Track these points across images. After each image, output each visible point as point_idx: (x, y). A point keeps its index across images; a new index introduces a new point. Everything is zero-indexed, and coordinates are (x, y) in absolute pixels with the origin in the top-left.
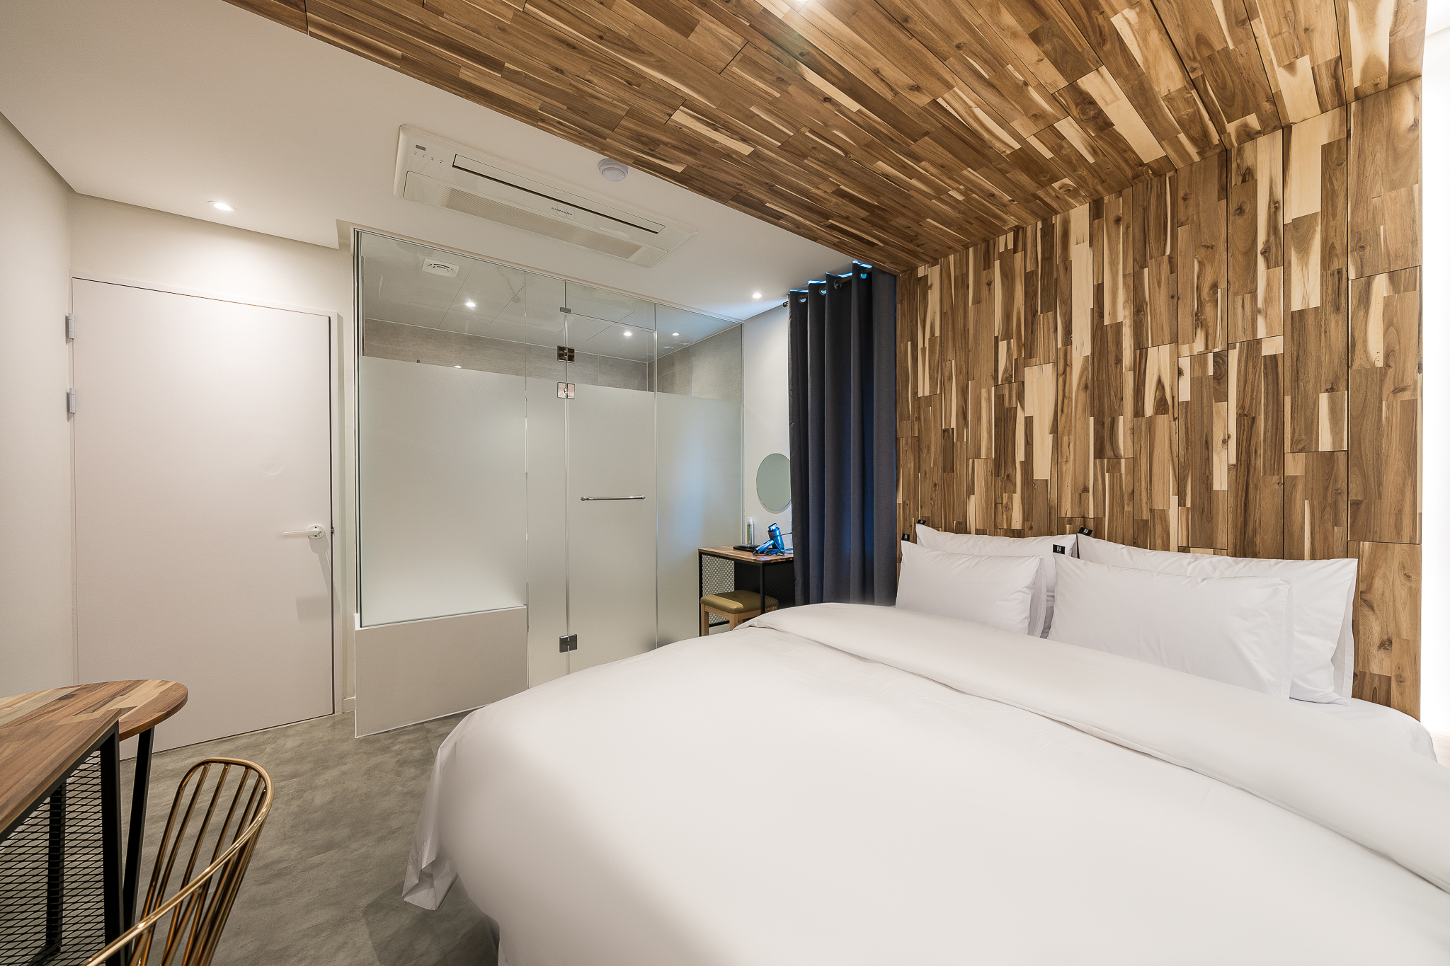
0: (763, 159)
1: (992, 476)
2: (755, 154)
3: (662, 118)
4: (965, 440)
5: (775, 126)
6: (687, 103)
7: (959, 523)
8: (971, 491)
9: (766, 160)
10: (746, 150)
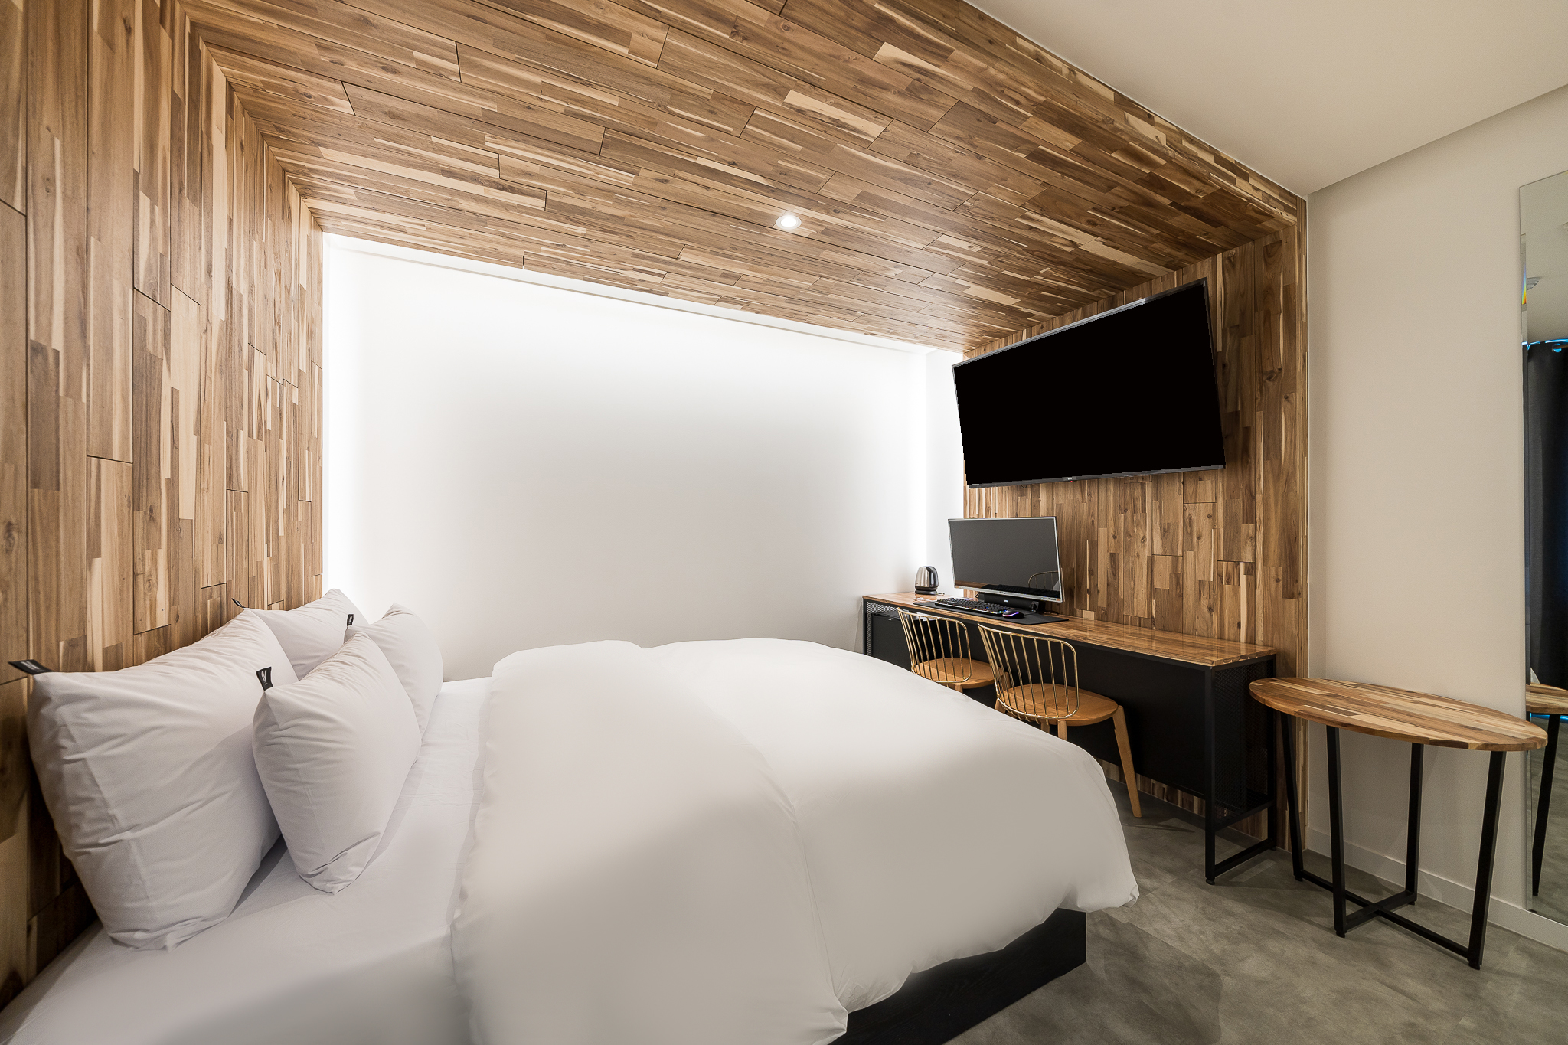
0: (767, 86)
1: (129, 507)
2: (781, 93)
3: (896, 128)
4: (84, 400)
5: (771, 133)
6: (867, 146)
7: (71, 645)
8: (94, 551)
9: (764, 85)
10: (795, 98)
